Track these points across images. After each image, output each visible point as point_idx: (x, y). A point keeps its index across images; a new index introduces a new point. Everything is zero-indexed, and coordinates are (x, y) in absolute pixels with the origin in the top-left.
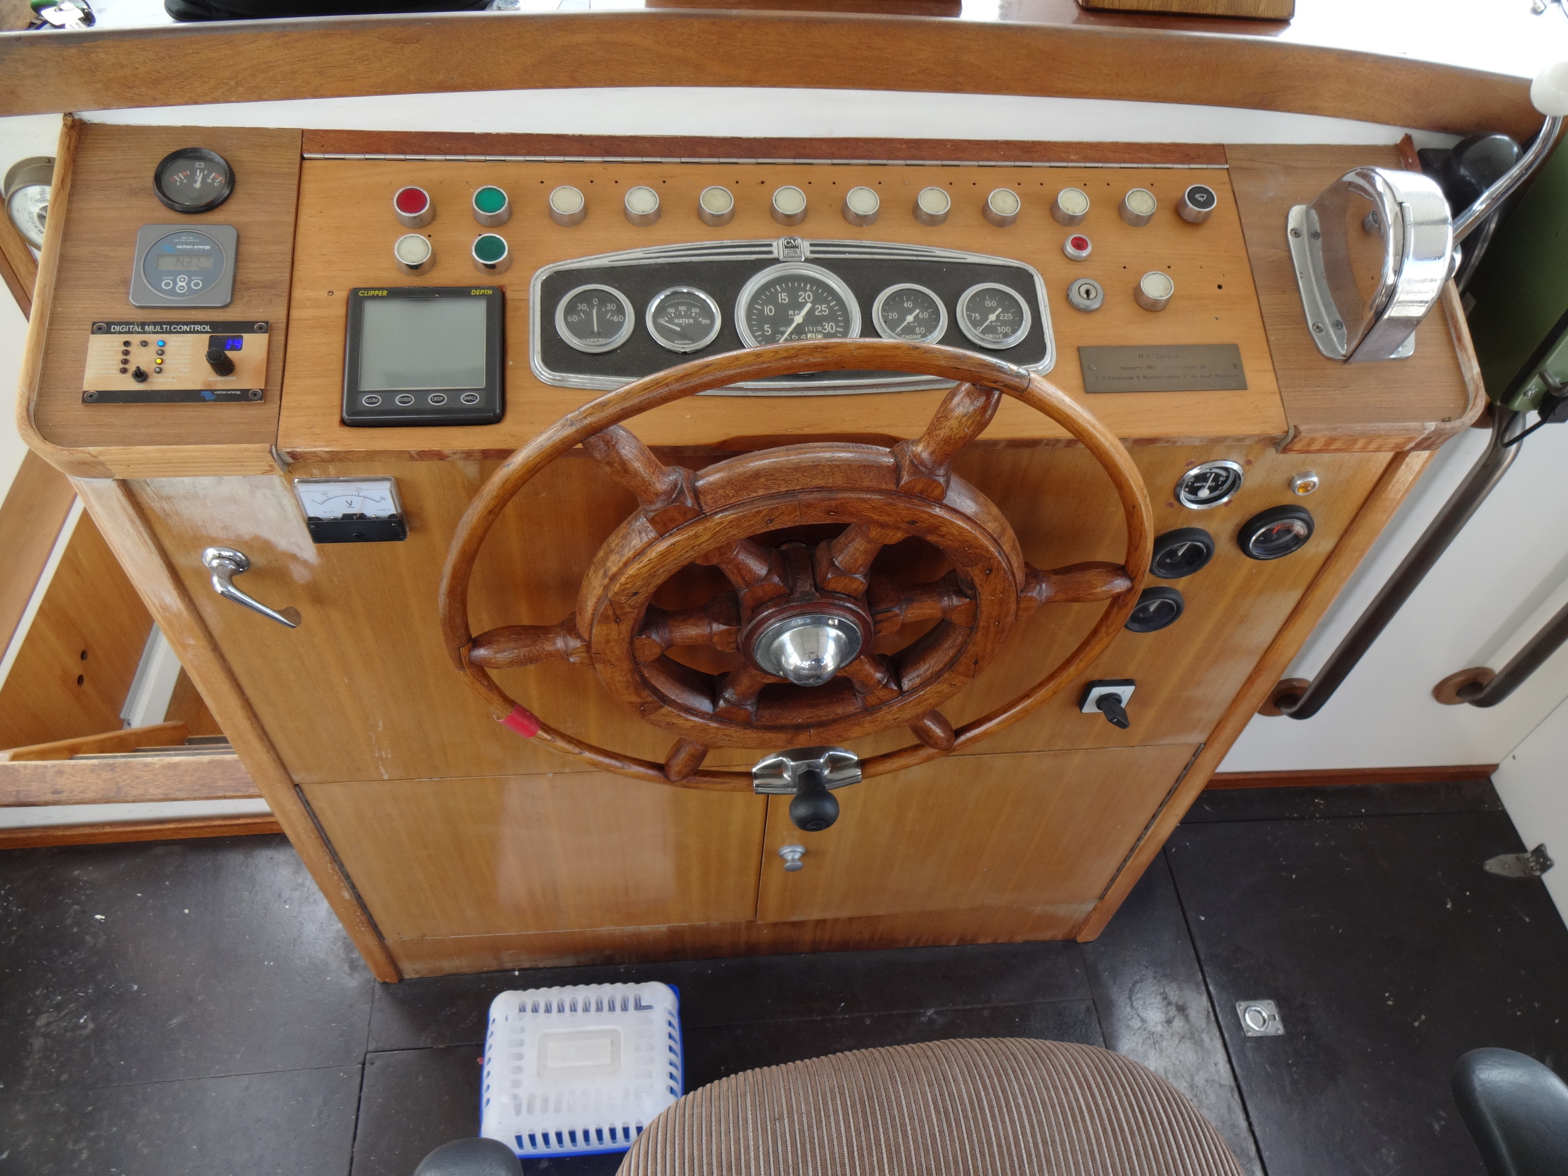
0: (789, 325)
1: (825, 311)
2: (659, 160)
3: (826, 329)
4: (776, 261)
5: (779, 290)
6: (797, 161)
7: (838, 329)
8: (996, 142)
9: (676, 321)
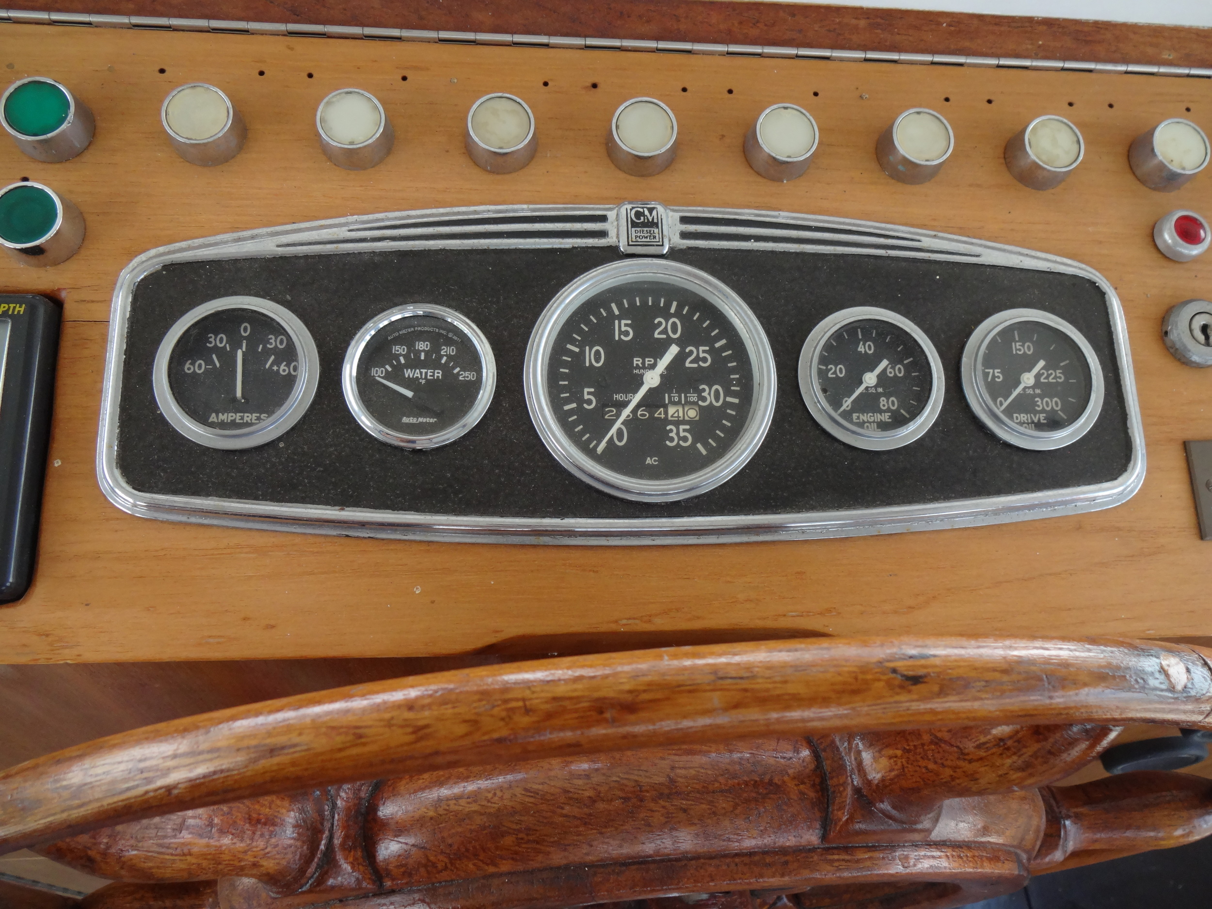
0: (635, 391)
1: (705, 360)
2: (395, 32)
3: (704, 399)
4: (612, 254)
5: (617, 312)
6: (662, 45)
7: (729, 399)
8: (1030, 20)
9: (408, 373)
